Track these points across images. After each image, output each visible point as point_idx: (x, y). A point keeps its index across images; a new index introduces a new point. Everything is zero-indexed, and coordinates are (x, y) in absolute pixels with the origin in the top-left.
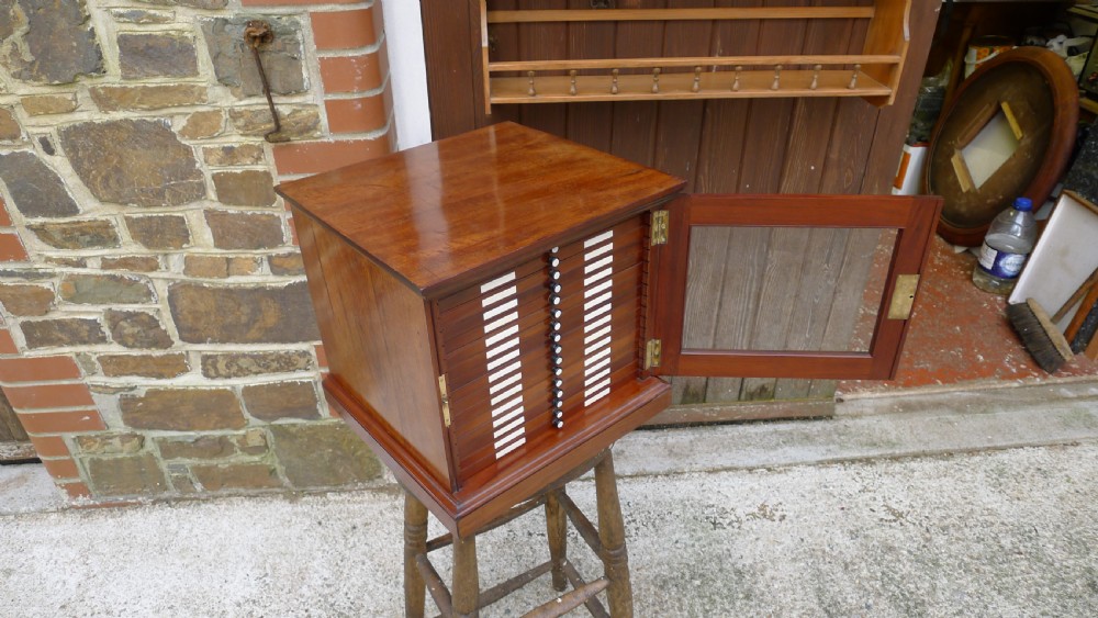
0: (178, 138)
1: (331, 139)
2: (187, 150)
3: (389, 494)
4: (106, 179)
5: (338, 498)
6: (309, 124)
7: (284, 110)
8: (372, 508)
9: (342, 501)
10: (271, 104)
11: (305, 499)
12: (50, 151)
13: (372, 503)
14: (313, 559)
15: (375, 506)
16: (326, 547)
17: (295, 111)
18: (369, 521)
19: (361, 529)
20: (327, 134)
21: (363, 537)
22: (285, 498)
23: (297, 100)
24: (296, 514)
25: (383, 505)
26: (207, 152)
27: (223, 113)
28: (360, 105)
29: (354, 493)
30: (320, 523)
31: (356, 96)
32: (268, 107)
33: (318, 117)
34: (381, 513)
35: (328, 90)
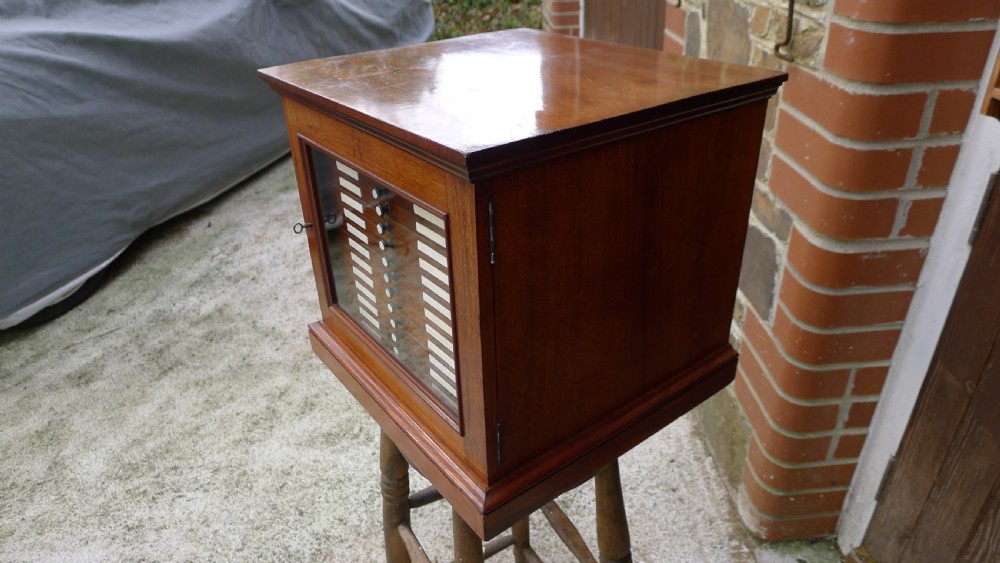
0: (750, 30)
1: (820, 75)
2: (749, 43)
3: (729, 513)
4: (715, 52)
5: (708, 468)
6: (811, 48)
7: (804, 24)
8: (704, 500)
9: (705, 473)
10: (791, 10)
11: (698, 441)
12: (704, 17)
13: (712, 500)
14: (629, 466)
15: (708, 503)
16: (644, 473)
17: (810, 30)
18: (686, 501)
19: (673, 496)
20: (820, 67)
21: (662, 499)
22: (695, 427)
23: (815, 14)
24: (679, 440)
25: (713, 512)
26: (757, 51)
27: (770, 12)
28: (852, 40)
29: (719, 480)
30: (672, 461)
31: (853, 26)
32: (786, 14)
33: (820, 41)
34: (699, 511)
35: (837, 11)
